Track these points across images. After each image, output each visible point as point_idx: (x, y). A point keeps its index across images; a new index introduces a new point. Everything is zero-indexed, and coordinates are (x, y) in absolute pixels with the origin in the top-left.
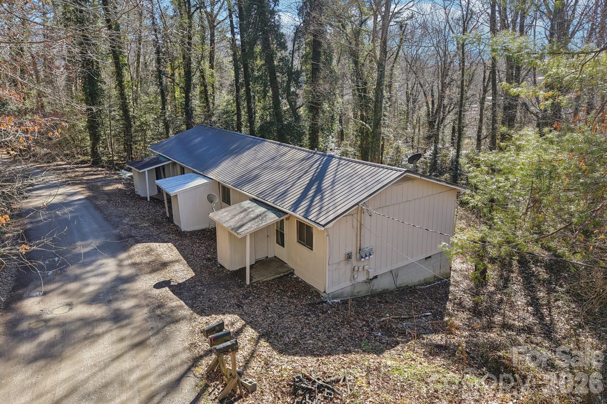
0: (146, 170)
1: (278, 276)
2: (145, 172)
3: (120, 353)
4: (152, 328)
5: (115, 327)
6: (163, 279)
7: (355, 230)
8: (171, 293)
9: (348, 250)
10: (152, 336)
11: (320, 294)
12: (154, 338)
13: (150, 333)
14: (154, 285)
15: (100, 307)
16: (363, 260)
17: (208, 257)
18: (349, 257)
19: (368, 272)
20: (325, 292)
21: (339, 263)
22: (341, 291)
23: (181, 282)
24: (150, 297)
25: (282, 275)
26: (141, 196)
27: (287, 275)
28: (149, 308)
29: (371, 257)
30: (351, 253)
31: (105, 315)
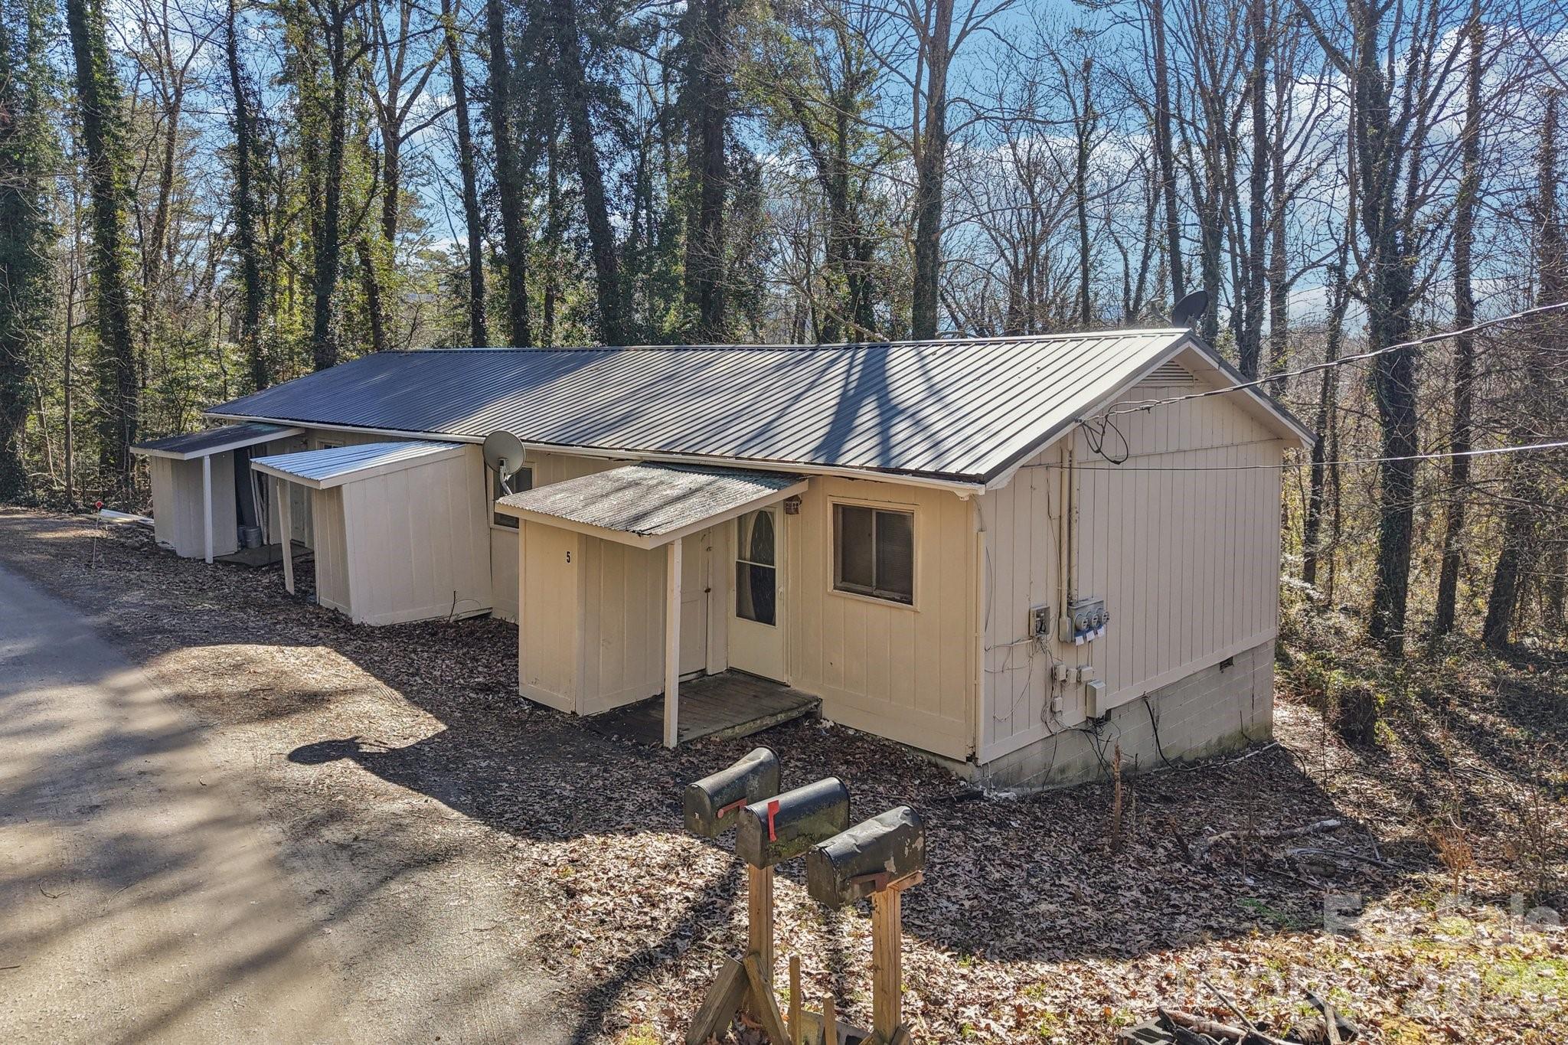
0: (205, 453)
1: (769, 721)
2: (200, 460)
3: (168, 1001)
4: (321, 892)
5: (124, 898)
6: (323, 737)
7: (1056, 523)
8: (374, 778)
9: (1038, 602)
10: (331, 920)
11: (948, 773)
12: (341, 927)
13: (319, 911)
14: (288, 752)
15: (43, 833)
16: (1080, 640)
17: (479, 684)
18: (1040, 623)
19: (1090, 694)
20: (972, 758)
21: (1010, 647)
22: (1013, 759)
23: (398, 745)
24: (279, 789)
25: (781, 717)
26: (179, 553)
27: (795, 722)
28: (286, 826)
29: (1101, 632)
30: (1046, 610)
31: (68, 857)
